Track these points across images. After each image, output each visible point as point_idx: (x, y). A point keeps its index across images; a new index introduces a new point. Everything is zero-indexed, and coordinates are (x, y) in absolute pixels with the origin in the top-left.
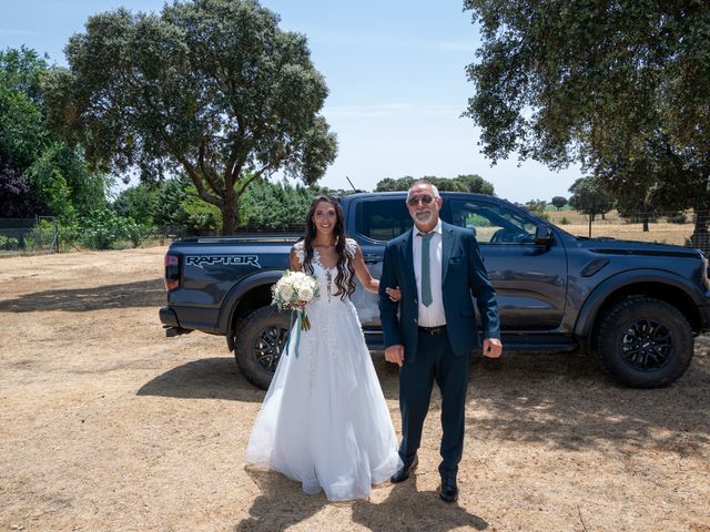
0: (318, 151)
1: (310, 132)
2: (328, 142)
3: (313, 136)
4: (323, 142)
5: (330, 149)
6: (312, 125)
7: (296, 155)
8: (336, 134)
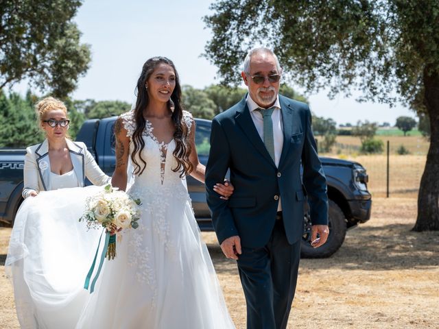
0: (70, 64)
1: (61, 42)
2: (82, 54)
3: (64, 47)
4: (76, 53)
5: (82, 62)
6: (63, 34)
7: (44, 67)
8: (90, 46)
